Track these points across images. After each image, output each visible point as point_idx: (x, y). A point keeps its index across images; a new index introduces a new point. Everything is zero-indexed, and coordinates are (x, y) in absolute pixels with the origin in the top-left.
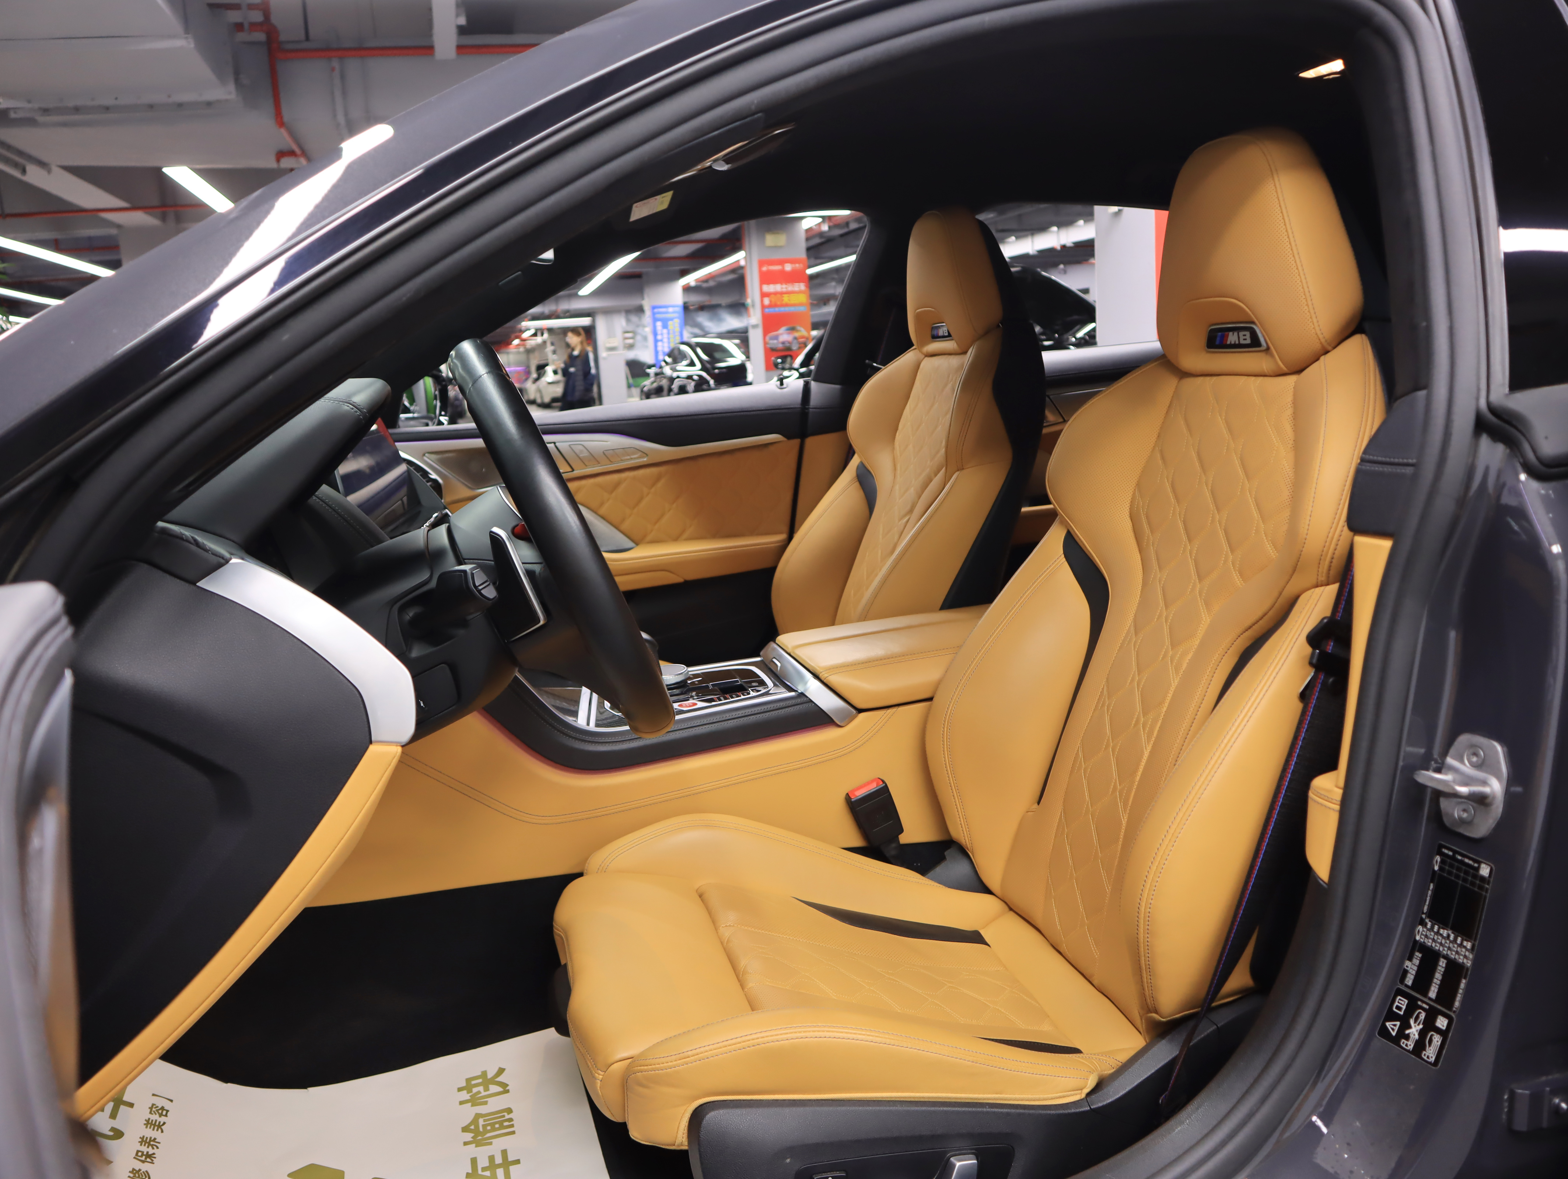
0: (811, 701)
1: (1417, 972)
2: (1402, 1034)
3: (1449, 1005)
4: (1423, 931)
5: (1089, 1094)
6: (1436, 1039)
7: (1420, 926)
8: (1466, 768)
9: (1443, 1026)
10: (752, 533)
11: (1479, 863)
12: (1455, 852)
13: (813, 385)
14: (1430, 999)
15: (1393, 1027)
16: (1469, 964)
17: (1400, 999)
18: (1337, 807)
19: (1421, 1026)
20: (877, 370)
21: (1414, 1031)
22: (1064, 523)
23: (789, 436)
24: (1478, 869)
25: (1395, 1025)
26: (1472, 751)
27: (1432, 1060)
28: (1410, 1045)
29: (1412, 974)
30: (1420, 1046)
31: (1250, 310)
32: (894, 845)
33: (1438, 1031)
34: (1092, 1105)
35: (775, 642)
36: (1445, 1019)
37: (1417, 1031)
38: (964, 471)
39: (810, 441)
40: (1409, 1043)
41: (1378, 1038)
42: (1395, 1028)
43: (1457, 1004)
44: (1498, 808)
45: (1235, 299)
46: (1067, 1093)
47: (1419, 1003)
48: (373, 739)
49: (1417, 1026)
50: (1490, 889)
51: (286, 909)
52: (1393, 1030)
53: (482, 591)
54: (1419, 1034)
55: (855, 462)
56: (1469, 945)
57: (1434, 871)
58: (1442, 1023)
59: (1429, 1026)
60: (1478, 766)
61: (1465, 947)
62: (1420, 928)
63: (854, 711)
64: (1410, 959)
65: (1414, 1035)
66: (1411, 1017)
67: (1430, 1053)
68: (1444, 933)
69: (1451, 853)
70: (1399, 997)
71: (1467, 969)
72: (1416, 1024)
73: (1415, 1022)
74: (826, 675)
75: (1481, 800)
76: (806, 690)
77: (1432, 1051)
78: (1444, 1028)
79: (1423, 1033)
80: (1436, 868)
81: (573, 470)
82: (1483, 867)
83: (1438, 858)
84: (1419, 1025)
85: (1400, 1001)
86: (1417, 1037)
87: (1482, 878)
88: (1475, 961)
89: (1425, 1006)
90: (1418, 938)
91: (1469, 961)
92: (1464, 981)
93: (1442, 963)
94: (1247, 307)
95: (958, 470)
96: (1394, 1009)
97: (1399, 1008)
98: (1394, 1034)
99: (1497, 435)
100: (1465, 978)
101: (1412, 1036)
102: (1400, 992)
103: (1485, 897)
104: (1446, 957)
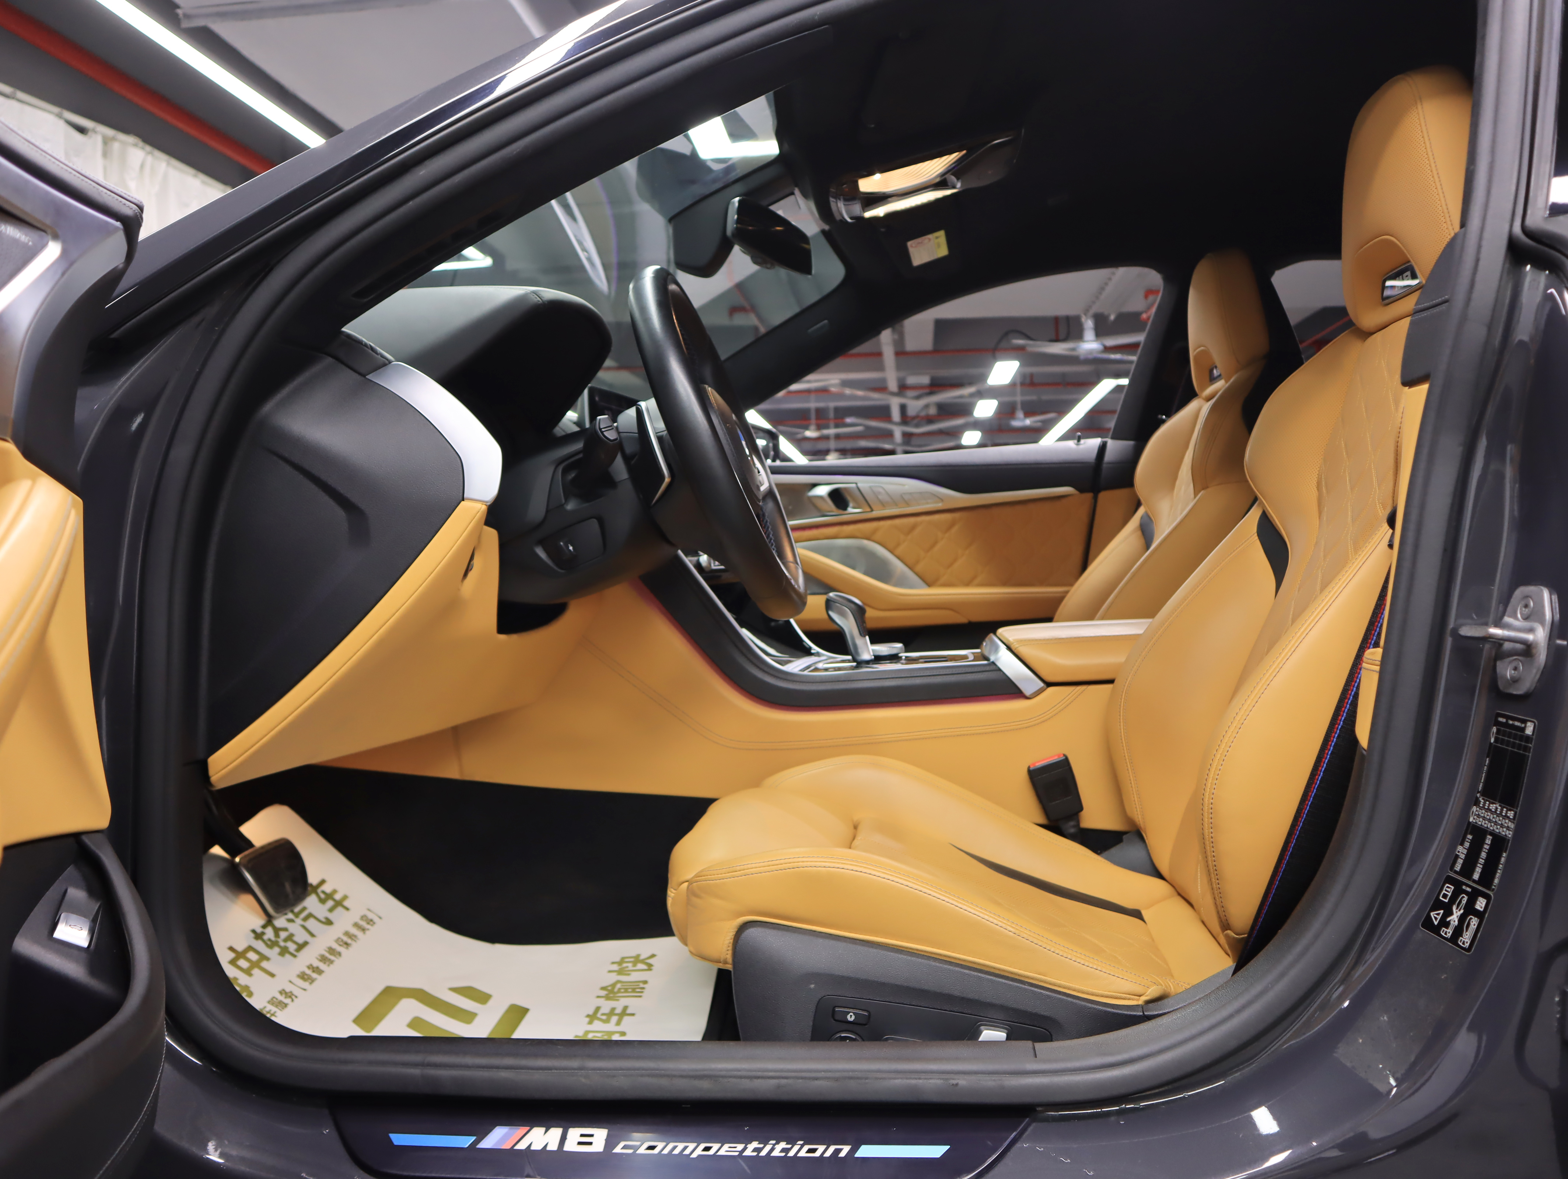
0: (1000, 670)
1: (1467, 855)
2: (1444, 923)
3: (1488, 885)
4: (1477, 811)
5: (1148, 1002)
6: (1474, 923)
7: (1475, 807)
8: (1518, 623)
9: (1481, 908)
10: (1041, 583)
11: (1524, 722)
12: (1508, 717)
13: (1110, 442)
14: (1474, 881)
15: (1436, 916)
16: (1509, 834)
17: (1448, 887)
18: (1378, 668)
19: (1462, 911)
20: (1163, 421)
21: (1454, 919)
22: (1261, 503)
23: (1081, 490)
24: (1523, 730)
25: (1438, 914)
26: (1523, 603)
27: (1467, 945)
28: (1448, 932)
29: (1462, 859)
30: (1458, 931)
31: (1401, 244)
32: (1072, 823)
33: (1478, 914)
34: (1146, 1011)
35: (995, 633)
36: (1484, 899)
37: (1457, 917)
38: (1209, 490)
39: (1104, 496)
40: (1448, 931)
41: (1421, 929)
42: (1438, 917)
43: (1496, 881)
44: (1542, 656)
45: (1390, 235)
46: (1122, 995)
47: (1464, 887)
48: (465, 496)
49: (1458, 912)
50: (1532, 747)
51: (385, 624)
52: (1436, 919)
53: (604, 433)
54: (1459, 921)
55: (1141, 511)
56: (1511, 814)
57: (1491, 744)
58: (1481, 905)
59: (1470, 909)
60: (1526, 618)
61: (1508, 817)
62: (1474, 808)
63: (1041, 684)
64: (1462, 844)
65: (1454, 921)
66: (1454, 903)
67: (1466, 938)
68: (1493, 807)
69: (1504, 720)
70: (1447, 885)
71: (1509, 840)
72: (1458, 910)
73: (1457, 909)
74: (1017, 646)
75: (1527, 650)
76: (997, 659)
77: (1467, 936)
78: (1482, 910)
79: (1462, 919)
80: (1492, 740)
81: (872, 510)
82: (1529, 726)
83: (1494, 729)
84: (1459, 910)
85: (1448, 889)
86: (1456, 923)
87: (1528, 739)
88: (1516, 831)
89: (1469, 890)
90: (1471, 820)
91: (1511, 833)
92: (1504, 855)
93: (1488, 840)
94: (1398, 240)
95: (1203, 489)
96: (1441, 898)
97: (1445, 896)
98: (1436, 923)
99: (1542, 263)
100: (1505, 852)
101: (1452, 922)
102: (1449, 880)
103: (1529, 756)
104: (1492, 833)
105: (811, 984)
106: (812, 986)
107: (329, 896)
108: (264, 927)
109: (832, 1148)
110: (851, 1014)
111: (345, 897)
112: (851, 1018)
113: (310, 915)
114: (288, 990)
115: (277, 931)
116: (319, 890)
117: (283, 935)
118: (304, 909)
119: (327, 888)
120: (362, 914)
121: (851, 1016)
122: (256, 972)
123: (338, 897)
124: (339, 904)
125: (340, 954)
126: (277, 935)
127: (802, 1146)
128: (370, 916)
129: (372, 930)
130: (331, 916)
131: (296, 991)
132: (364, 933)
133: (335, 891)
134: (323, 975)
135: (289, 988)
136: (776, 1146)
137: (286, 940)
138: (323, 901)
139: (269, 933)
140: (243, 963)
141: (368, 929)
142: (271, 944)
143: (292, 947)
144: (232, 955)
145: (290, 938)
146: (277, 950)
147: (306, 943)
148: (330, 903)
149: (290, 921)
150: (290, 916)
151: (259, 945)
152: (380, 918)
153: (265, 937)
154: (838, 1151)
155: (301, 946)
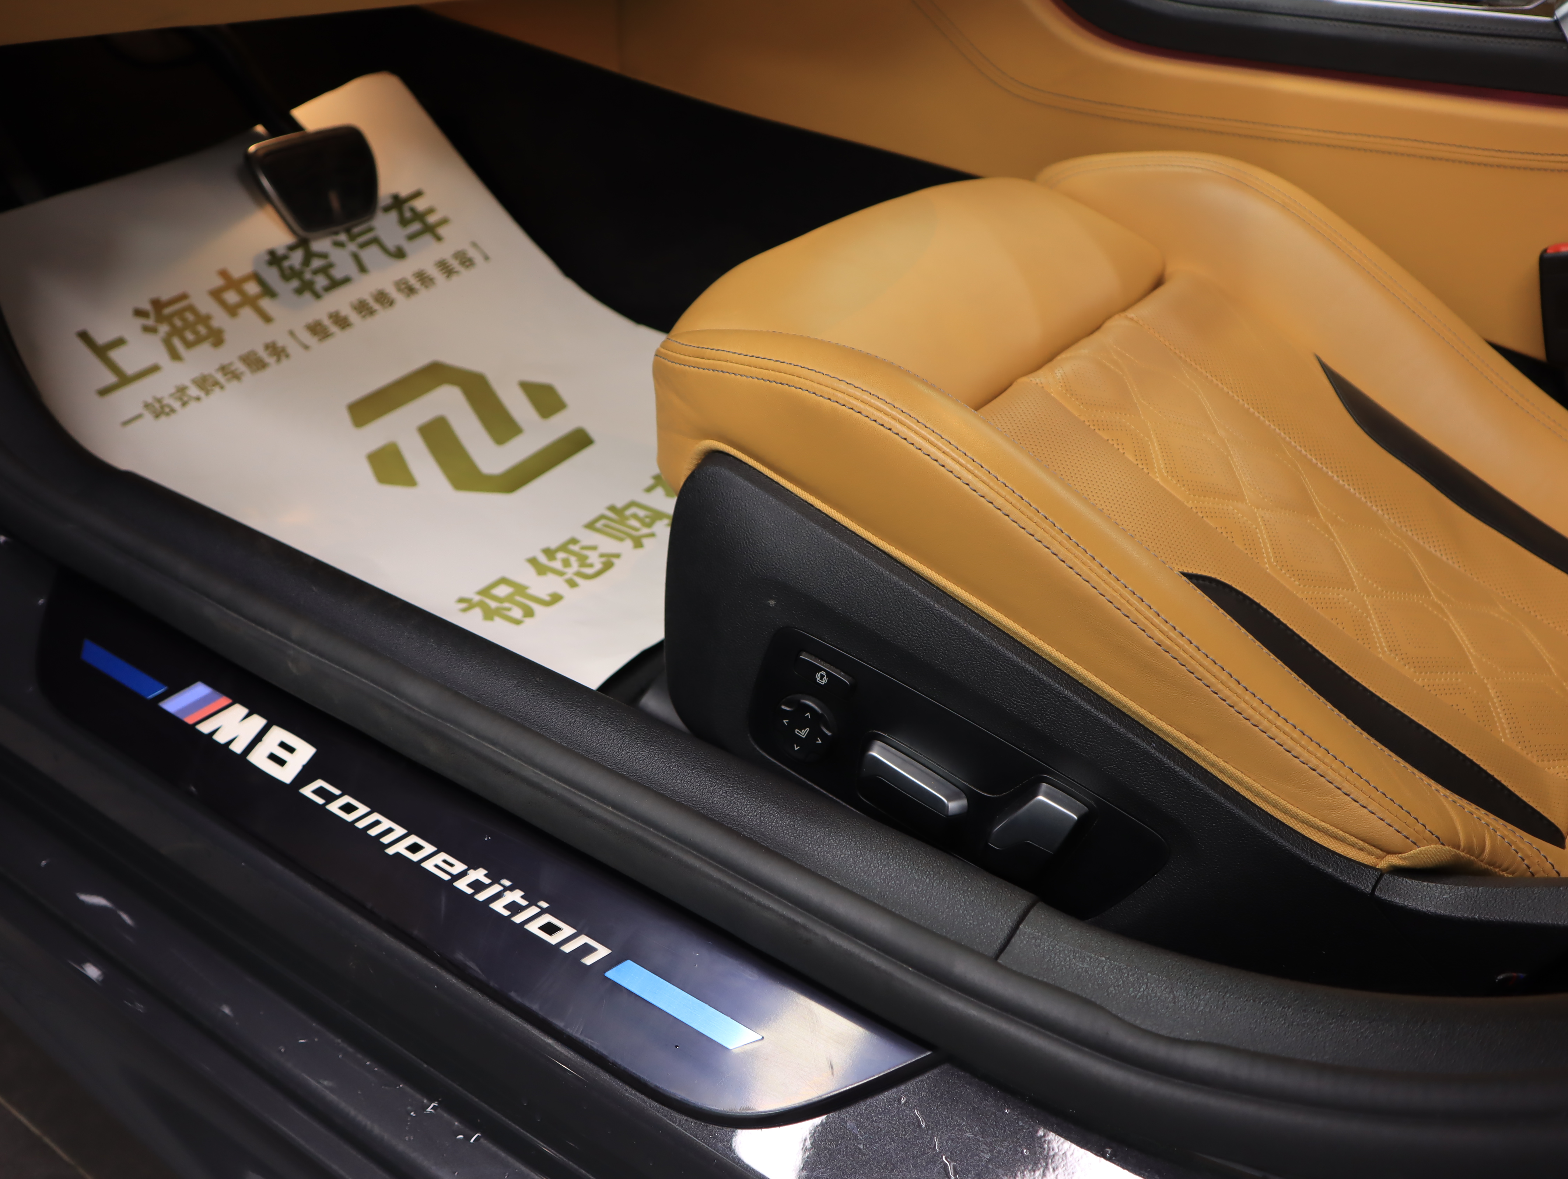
105: (772, 598)
106: (772, 603)
107: (419, 216)
108: (292, 248)
109: (583, 940)
110: (823, 673)
111: (444, 221)
112: (821, 679)
113: (376, 241)
114: (280, 344)
115: (309, 256)
116: (406, 207)
117: (316, 263)
118: (370, 229)
119: (420, 205)
120: (459, 248)
121: (822, 676)
122: (247, 313)
123: (432, 219)
124: (430, 230)
125: (391, 303)
126: (306, 262)
127: (543, 911)
128: (472, 253)
129: (465, 275)
130: (407, 246)
131: (292, 347)
132: (448, 276)
133: (431, 211)
134: (348, 332)
135: (283, 340)
136: (507, 893)
137: (316, 272)
138: (404, 222)
139: (296, 258)
140: (232, 297)
141: (457, 272)
142: (287, 275)
143: (321, 281)
144: (219, 282)
145: (325, 270)
146: (295, 283)
147: (346, 280)
148: (416, 227)
149: (339, 245)
150: (343, 237)
151: (272, 276)
152: (487, 258)
153: (286, 264)
154: (586, 950)
155: (335, 284)
